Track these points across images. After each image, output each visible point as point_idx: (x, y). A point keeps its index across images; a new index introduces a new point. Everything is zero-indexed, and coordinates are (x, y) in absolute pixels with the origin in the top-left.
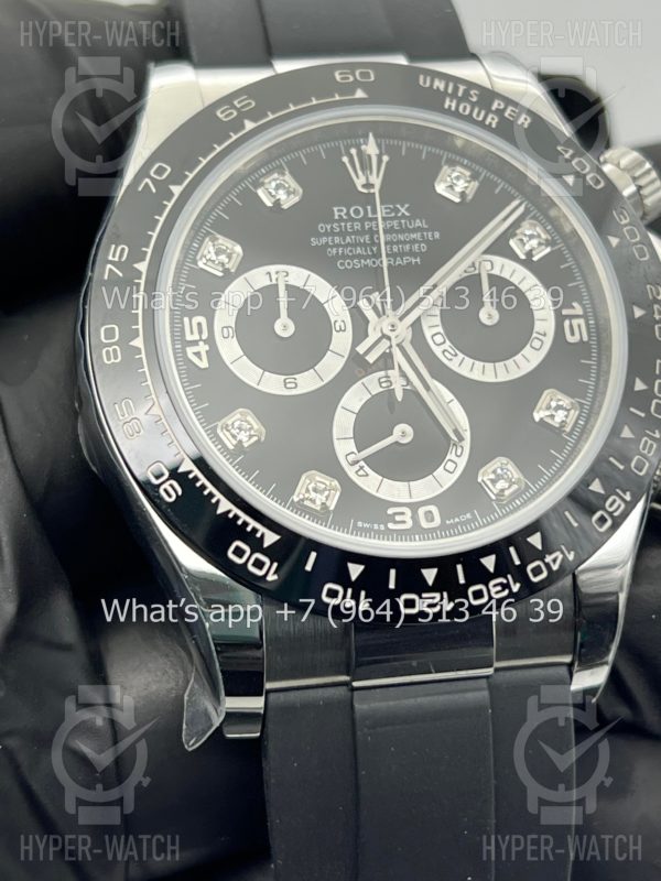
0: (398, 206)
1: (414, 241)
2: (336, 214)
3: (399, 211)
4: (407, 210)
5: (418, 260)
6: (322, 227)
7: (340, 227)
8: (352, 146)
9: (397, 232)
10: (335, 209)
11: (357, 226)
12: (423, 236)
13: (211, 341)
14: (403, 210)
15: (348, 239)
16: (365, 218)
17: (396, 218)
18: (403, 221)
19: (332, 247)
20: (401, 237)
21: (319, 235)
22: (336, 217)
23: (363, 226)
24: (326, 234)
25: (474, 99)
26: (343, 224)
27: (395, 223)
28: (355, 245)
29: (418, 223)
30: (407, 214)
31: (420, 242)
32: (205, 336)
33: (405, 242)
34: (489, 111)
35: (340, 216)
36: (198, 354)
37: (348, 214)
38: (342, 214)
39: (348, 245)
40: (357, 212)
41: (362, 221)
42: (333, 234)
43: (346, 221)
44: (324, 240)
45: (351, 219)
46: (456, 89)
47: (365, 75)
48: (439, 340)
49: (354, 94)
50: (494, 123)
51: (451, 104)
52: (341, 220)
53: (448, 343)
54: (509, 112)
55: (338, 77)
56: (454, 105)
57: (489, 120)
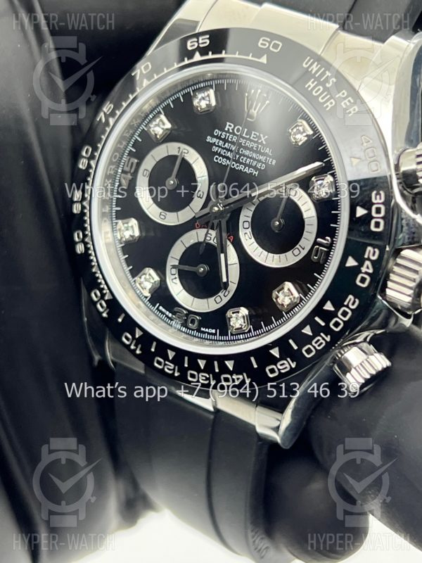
0: (262, 135)
1: (259, 161)
2: (227, 127)
3: (261, 139)
4: (266, 140)
5: (257, 173)
6: (217, 132)
7: (226, 135)
8: (254, 88)
9: (254, 151)
10: (228, 123)
11: (235, 139)
12: (266, 160)
13: (135, 175)
14: (263, 139)
15: (226, 145)
16: (241, 136)
17: (257, 142)
18: (260, 146)
19: (216, 146)
20: (254, 155)
21: (213, 136)
22: (226, 129)
23: (238, 140)
24: (217, 137)
25: (328, 85)
26: (228, 134)
27: (255, 145)
28: (228, 150)
29: (267, 151)
30: (264, 143)
31: (263, 163)
33: (255, 159)
34: (333, 97)
35: (229, 129)
36: (125, 180)
37: (233, 130)
38: (230, 128)
39: (225, 149)
40: (238, 130)
41: (238, 137)
42: (220, 138)
43: (230, 133)
44: (214, 140)
45: (233, 134)
46: (324, 73)
47: (276, 46)
48: (246, 225)
49: (259, 58)
50: (330, 106)
51: (311, 84)
52: (228, 131)
53: (250, 229)
54: (346, 101)
55: (261, 41)
56: (312, 86)
57: (328, 103)
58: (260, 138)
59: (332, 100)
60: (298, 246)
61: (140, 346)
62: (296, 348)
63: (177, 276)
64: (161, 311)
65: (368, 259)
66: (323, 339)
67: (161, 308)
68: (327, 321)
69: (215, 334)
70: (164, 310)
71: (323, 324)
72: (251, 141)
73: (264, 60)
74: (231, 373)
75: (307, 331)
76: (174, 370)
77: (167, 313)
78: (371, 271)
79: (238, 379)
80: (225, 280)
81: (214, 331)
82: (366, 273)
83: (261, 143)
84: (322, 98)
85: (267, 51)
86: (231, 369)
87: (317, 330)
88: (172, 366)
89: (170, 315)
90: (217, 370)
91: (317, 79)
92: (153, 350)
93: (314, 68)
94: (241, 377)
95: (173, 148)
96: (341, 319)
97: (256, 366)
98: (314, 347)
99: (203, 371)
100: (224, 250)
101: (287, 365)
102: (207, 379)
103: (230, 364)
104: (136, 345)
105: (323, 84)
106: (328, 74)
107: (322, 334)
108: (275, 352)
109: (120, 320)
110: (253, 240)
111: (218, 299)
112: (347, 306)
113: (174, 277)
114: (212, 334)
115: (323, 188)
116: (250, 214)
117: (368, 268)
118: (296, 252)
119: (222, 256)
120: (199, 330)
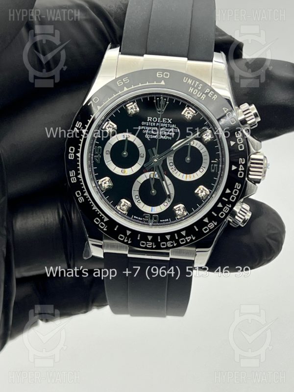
0: (168, 119)
2: (148, 119)
4: (171, 121)
6: (143, 123)
7: (149, 124)
8: (158, 97)
9: (166, 128)
10: (148, 118)
11: (154, 124)
12: (174, 130)
13: (102, 155)
15: (150, 128)
16: (157, 122)
17: (166, 123)
18: (169, 125)
19: (145, 130)
21: (142, 126)
22: (148, 121)
23: (156, 124)
24: (144, 126)
25: (199, 88)
27: (166, 125)
29: (173, 126)
30: (171, 122)
32: (101, 153)
34: (203, 93)
36: (97, 159)
37: (152, 120)
38: (150, 120)
40: (155, 120)
41: (156, 123)
42: (146, 126)
43: (151, 122)
44: (143, 127)
45: (152, 122)
46: (195, 83)
47: (166, 75)
48: (171, 164)
49: (161, 82)
50: (204, 98)
51: (191, 90)
52: (150, 121)
53: (174, 166)
54: (210, 93)
55: (158, 75)
56: (192, 90)
57: (202, 97)
58: (167, 121)
59: (204, 95)
60: (201, 167)
61: (130, 239)
62: (216, 215)
63: (139, 199)
64: (135, 219)
65: (241, 164)
66: (228, 207)
67: (135, 217)
68: (228, 198)
69: (169, 221)
70: (137, 218)
71: (227, 200)
72: (163, 123)
73: (163, 83)
74: (185, 237)
75: (220, 205)
76: (152, 245)
77: (139, 218)
78: (243, 169)
79: (189, 239)
80: (168, 193)
81: (167, 220)
82: (242, 171)
83: (169, 123)
84: (199, 95)
85: (163, 78)
86: (184, 235)
87: (224, 203)
88: (151, 244)
89: (141, 219)
90: (177, 238)
91: (193, 87)
92: (139, 239)
93: (190, 81)
94: (190, 237)
95: (120, 137)
96: (234, 195)
97: (197, 230)
98: (224, 212)
99: (169, 241)
100: (163, 179)
101: (213, 225)
102: (172, 244)
103: (183, 233)
104: (128, 239)
105: (197, 88)
106: (197, 83)
107: (227, 205)
108: (206, 220)
109: (115, 229)
110: (177, 170)
111: (166, 204)
112: (236, 189)
113: (138, 200)
114: (167, 222)
115: (208, 136)
116: (172, 158)
117: (242, 168)
118: (201, 170)
119: (164, 182)
120: (159, 222)
